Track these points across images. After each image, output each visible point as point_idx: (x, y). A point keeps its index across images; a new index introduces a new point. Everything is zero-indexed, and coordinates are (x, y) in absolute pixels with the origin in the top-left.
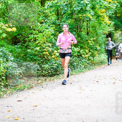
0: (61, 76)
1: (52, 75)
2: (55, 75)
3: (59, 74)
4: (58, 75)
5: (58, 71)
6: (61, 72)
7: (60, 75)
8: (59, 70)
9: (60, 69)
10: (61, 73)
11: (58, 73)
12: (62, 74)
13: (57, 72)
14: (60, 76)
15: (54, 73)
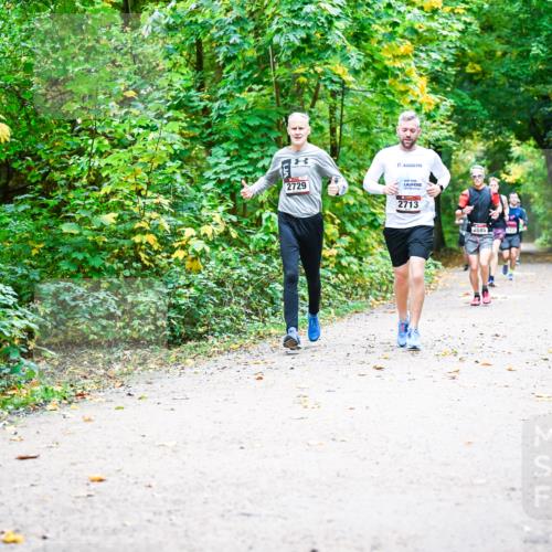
0: (215, 343)
1: (175, 337)
2: (186, 339)
3: (207, 332)
4: (200, 337)
5: (198, 321)
6: (215, 327)
7: (211, 339)
8: (205, 316)
9: (211, 311)
10: (214, 330)
11: (201, 330)
12: (217, 334)
13: (194, 325)
14: (210, 342)
15: (183, 331)
